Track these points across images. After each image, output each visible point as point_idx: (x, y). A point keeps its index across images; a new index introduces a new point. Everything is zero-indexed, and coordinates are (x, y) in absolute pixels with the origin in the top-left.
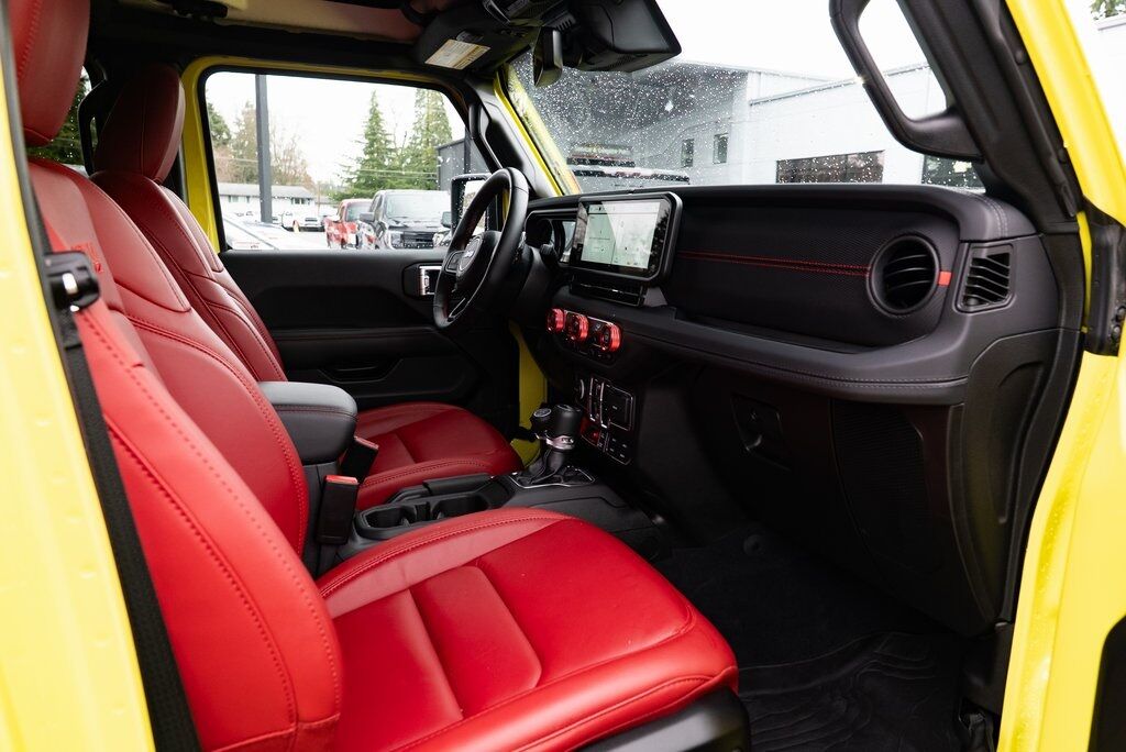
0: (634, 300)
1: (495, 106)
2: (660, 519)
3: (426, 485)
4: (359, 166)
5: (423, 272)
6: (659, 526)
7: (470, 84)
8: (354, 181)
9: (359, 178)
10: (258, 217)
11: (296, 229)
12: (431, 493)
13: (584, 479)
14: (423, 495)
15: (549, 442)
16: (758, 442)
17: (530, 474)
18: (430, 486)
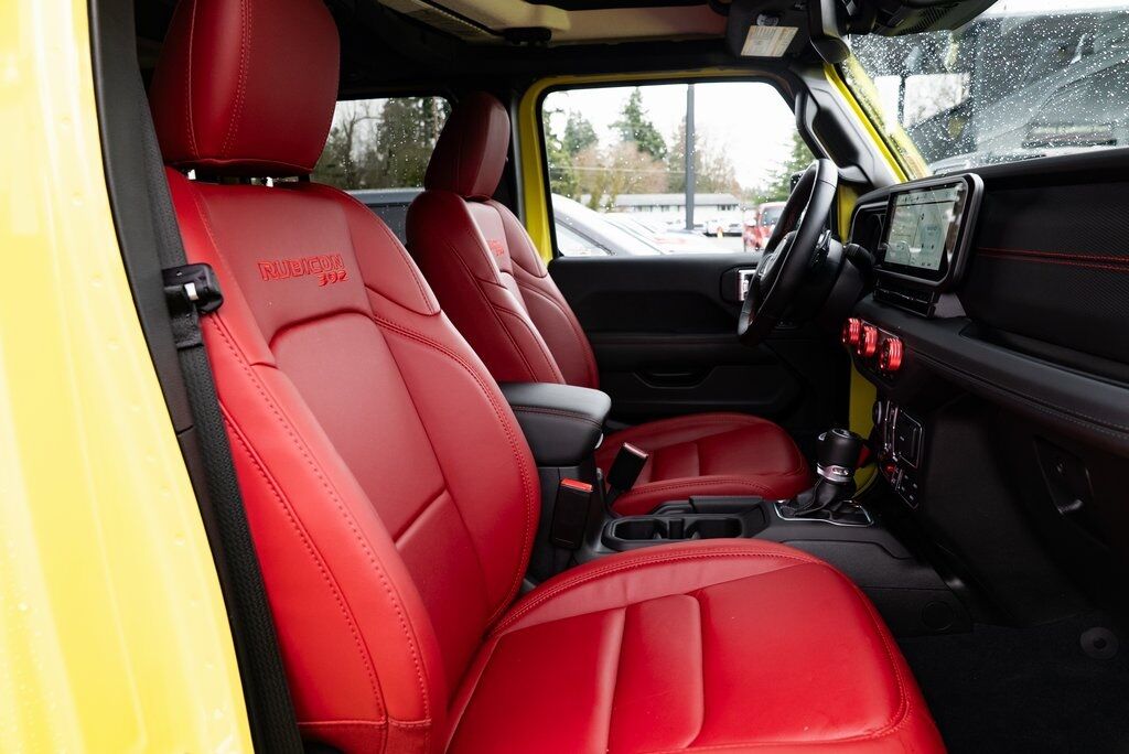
0: (922, 308)
1: (827, 92)
2: (957, 583)
3: (691, 501)
4: (786, 170)
5: (743, 277)
6: (953, 590)
7: (796, 72)
8: (781, 184)
9: (785, 182)
10: (684, 225)
11: (720, 235)
12: (695, 510)
13: (862, 519)
14: (687, 511)
15: (820, 471)
16: (1077, 505)
17: (797, 503)
18: (695, 503)
